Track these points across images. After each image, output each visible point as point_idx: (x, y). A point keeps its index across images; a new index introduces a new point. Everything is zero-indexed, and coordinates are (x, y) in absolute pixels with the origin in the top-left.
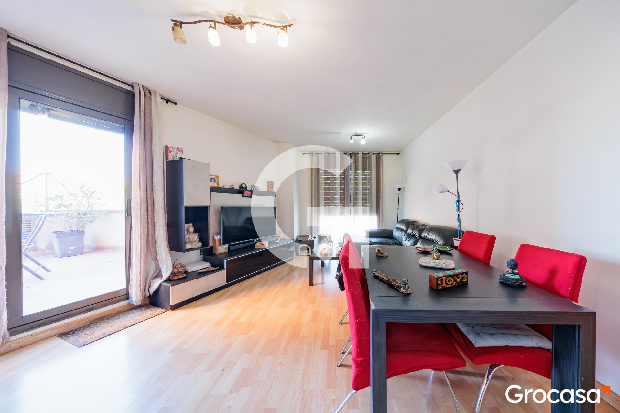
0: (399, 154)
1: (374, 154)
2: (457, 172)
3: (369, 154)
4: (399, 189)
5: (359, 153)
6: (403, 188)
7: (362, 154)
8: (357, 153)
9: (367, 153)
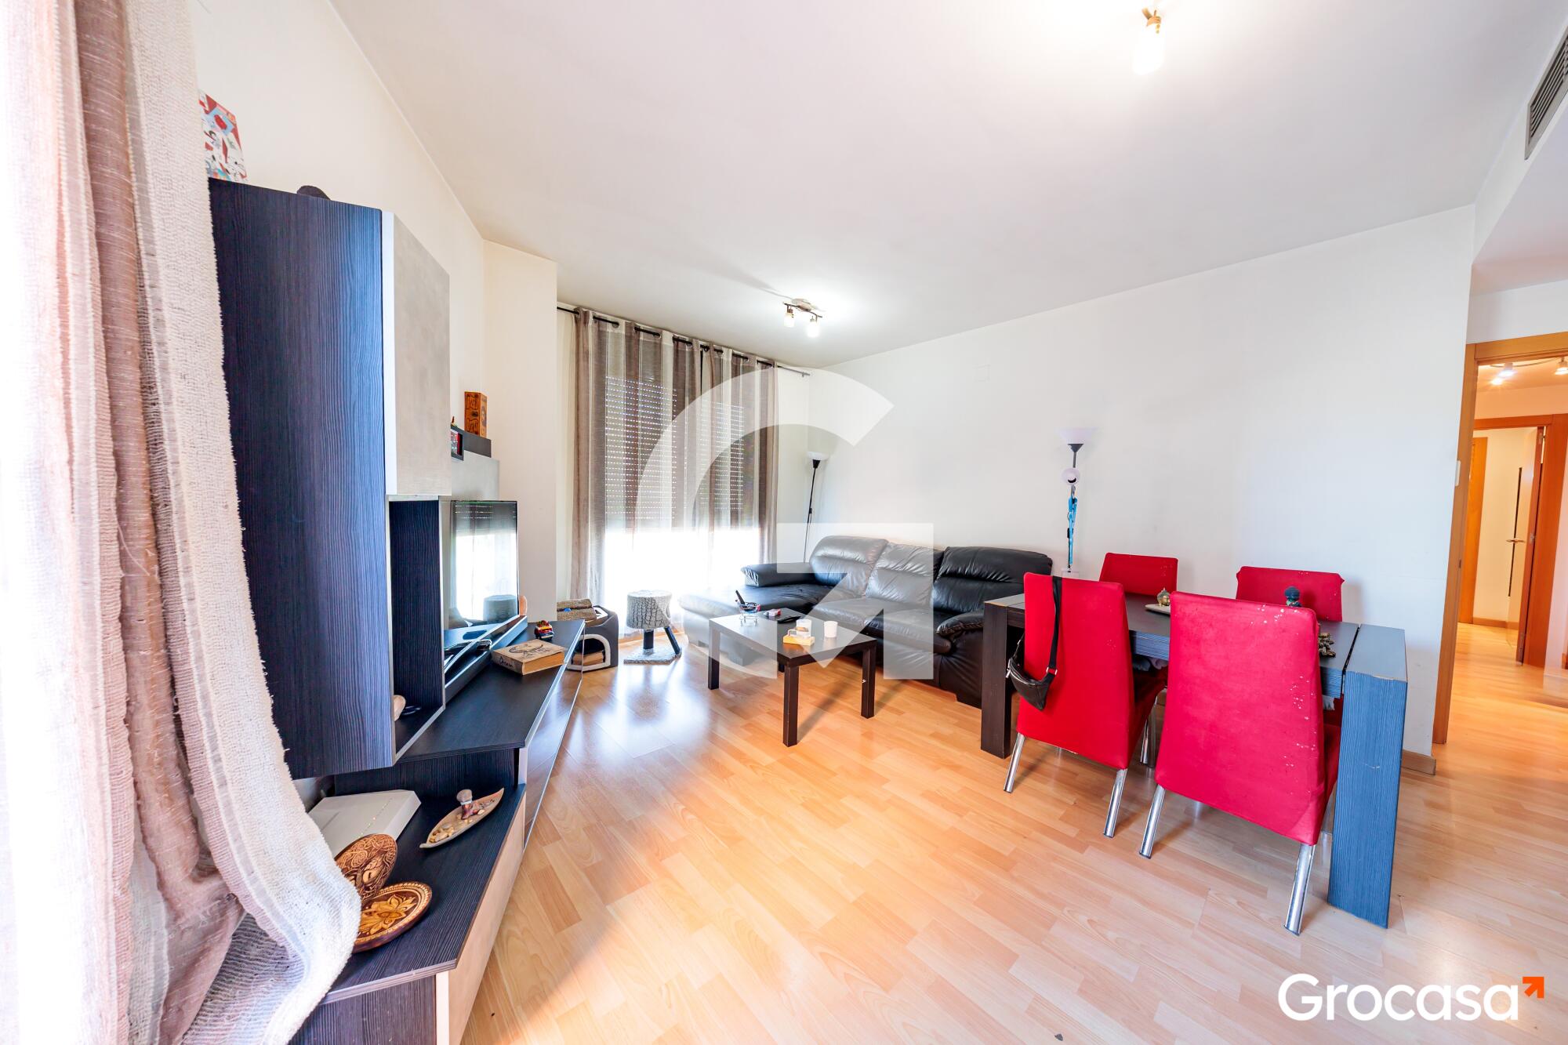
0: (809, 375)
1: (758, 361)
2: (1076, 447)
3: (746, 358)
4: (816, 463)
5: (724, 349)
6: (826, 461)
7: (734, 355)
8: (718, 348)
9: (742, 354)
